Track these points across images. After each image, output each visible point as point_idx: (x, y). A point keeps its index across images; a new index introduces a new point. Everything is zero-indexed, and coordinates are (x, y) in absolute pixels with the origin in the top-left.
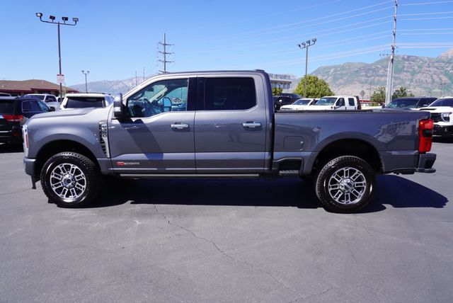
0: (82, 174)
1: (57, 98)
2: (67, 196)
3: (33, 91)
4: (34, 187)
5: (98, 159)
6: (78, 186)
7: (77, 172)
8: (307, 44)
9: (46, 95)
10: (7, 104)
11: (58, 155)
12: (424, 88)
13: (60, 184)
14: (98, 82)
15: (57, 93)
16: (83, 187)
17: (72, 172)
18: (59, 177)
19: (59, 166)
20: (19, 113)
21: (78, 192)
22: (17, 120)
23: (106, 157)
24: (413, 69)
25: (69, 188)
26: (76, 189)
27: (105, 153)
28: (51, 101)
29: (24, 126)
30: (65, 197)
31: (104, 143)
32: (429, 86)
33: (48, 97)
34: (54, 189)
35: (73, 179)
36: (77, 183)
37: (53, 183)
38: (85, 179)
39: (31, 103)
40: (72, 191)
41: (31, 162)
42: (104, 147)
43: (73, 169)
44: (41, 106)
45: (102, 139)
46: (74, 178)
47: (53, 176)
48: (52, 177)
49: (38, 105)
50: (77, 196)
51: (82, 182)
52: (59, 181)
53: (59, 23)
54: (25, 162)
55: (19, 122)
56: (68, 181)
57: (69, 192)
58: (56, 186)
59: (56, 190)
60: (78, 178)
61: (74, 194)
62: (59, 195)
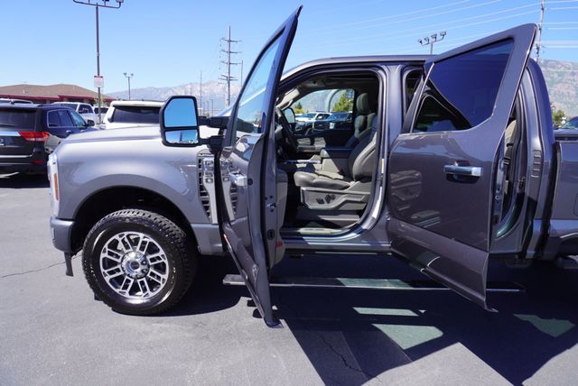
0: (162, 252)
1: (93, 108)
2: (132, 293)
3: (62, 98)
4: (70, 273)
5: (193, 226)
6: (152, 274)
7: (152, 249)
8: (431, 40)
9: (79, 104)
10: (26, 115)
11: (115, 214)
12: (565, 103)
13: (118, 270)
14: (142, 89)
15: (92, 101)
16: (162, 276)
17: (142, 249)
18: (118, 257)
19: (116, 237)
20: (43, 130)
21: (153, 285)
22: (40, 139)
23: (210, 222)
24: (552, 78)
25: (137, 278)
26: (148, 281)
27: (209, 214)
28: (86, 112)
29: (50, 157)
30: (127, 295)
31: (206, 194)
32: (573, 100)
33: (81, 106)
34: (107, 279)
35: (144, 262)
36: (151, 270)
37: (105, 268)
38: (166, 262)
39: (61, 114)
40: (142, 283)
41: (64, 227)
42: (207, 202)
43: (144, 243)
44: (75, 117)
45: (202, 188)
46: (146, 260)
47: (106, 255)
48: (103, 255)
49: (71, 117)
50: (152, 294)
51: (161, 268)
52: (116, 263)
53: (97, 5)
54: (52, 226)
55: (43, 142)
56: (134, 265)
57: (135, 285)
58: (111, 273)
59: (111, 281)
60: (152, 260)
61: (145, 290)
62: (117, 291)
